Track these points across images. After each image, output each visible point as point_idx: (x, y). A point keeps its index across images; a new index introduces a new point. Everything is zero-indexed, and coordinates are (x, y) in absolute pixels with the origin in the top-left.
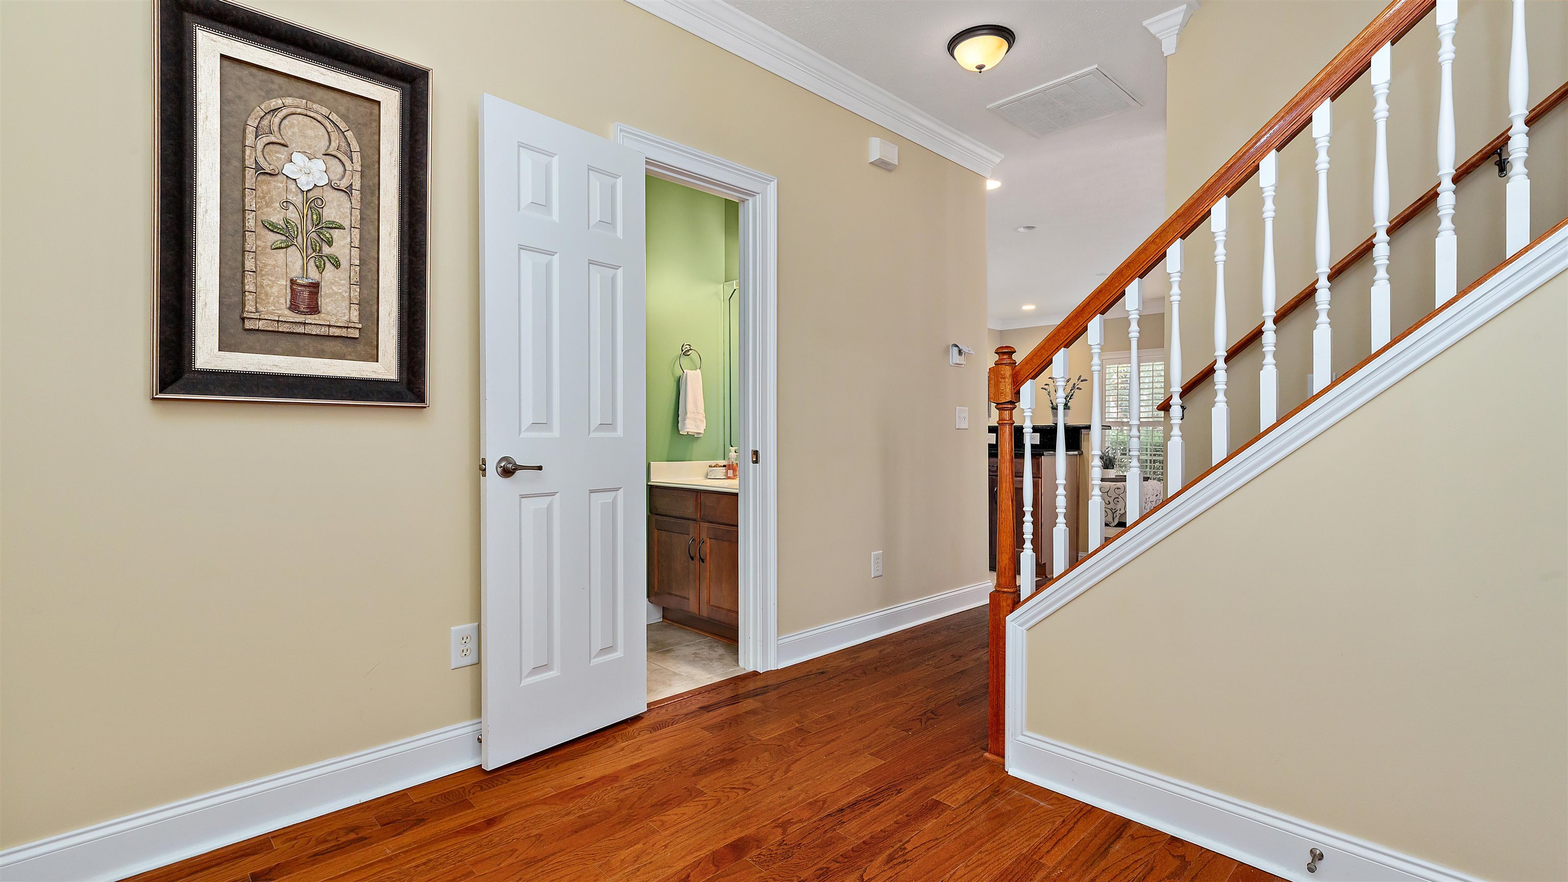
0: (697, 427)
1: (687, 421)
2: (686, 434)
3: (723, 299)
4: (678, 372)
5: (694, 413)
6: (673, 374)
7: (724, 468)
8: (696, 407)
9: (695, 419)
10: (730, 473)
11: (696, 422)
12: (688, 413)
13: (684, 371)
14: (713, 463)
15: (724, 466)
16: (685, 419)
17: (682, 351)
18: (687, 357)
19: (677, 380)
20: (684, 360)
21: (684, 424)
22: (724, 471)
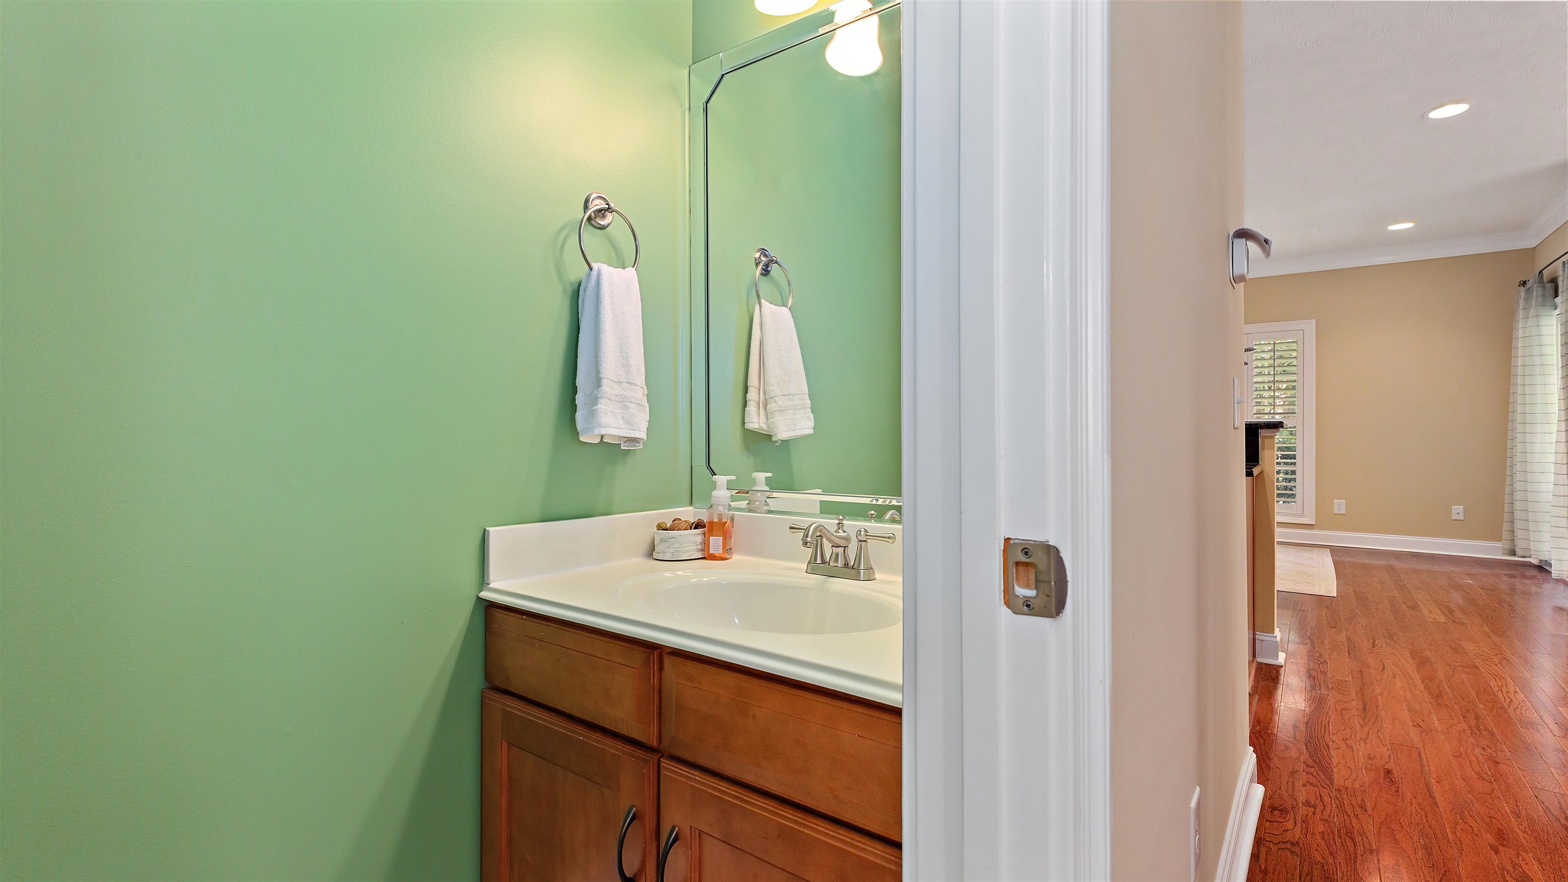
0: (628, 422)
1: (603, 406)
2: (597, 441)
3: (687, 106)
4: (576, 270)
5: (620, 383)
6: (560, 274)
7: (698, 531)
8: (626, 365)
9: (623, 401)
10: (716, 544)
11: (626, 408)
12: (605, 382)
13: (594, 265)
14: (667, 514)
15: (698, 525)
16: (594, 400)
17: (586, 207)
18: (599, 231)
19: (570, 291)
20: (591, 238)
21: (592, 414)
22: (699, 539)
